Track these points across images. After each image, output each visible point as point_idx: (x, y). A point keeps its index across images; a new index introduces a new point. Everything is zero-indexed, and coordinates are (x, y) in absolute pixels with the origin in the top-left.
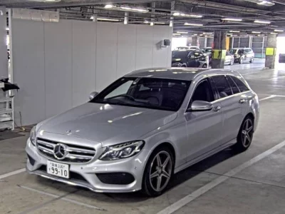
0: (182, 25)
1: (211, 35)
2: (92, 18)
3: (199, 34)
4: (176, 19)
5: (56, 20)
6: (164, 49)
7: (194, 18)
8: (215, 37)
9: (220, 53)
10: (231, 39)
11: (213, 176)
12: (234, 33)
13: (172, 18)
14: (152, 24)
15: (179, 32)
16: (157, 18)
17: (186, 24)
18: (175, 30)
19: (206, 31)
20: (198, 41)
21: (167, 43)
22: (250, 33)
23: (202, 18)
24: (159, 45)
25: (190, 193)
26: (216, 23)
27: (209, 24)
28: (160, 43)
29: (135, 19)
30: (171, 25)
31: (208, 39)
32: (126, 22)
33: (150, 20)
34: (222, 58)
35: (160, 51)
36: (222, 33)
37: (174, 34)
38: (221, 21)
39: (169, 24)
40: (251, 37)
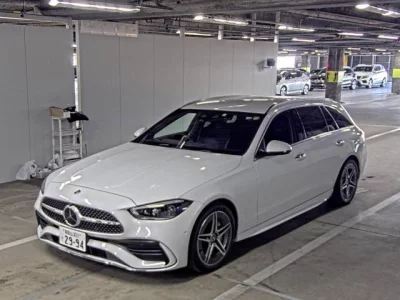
0: (290, 40)
1: (325, 53)
2: (179, 32)
3: (310, 51)
4: (282, 33)
5: (135, 35)
6: (268, 70)
7: (305, 33)
8: (330, 56)
9: (336, 75)
10: (349, 58)
11: (327, 227)
12: (353, 51)
13: (276, 32)
14: (252, 39)
15: (285, 50)
16: (258, 32)
17: (295, 39)
18: (280, 47)
19: (318, 48)
20: (309, 60)
21: (271, 63)
22: (373, 51)
23: (314, 33)
24: (261, 66)
25: (300, 247)
26: (331, 39)
27: (323, 39)
28: (263, 62)
29: (232, 33)
30: (276, 41)
31: (322, 58)
32: (220, 38)
33: (249, 35)
34: (339, 81)
35: (262, 72)
36: (339, 51)
37: (280, 52)
38: (338, 36)
39: (273, 40)
40: (374, 55)
